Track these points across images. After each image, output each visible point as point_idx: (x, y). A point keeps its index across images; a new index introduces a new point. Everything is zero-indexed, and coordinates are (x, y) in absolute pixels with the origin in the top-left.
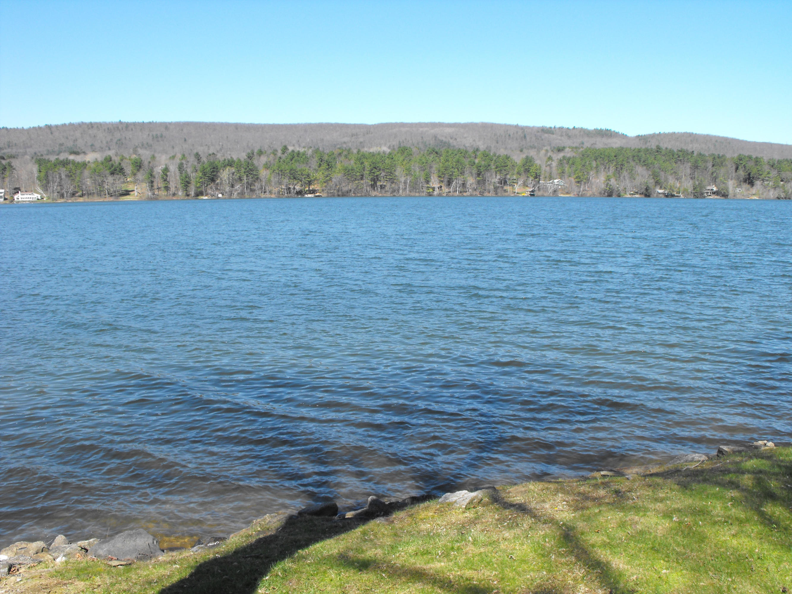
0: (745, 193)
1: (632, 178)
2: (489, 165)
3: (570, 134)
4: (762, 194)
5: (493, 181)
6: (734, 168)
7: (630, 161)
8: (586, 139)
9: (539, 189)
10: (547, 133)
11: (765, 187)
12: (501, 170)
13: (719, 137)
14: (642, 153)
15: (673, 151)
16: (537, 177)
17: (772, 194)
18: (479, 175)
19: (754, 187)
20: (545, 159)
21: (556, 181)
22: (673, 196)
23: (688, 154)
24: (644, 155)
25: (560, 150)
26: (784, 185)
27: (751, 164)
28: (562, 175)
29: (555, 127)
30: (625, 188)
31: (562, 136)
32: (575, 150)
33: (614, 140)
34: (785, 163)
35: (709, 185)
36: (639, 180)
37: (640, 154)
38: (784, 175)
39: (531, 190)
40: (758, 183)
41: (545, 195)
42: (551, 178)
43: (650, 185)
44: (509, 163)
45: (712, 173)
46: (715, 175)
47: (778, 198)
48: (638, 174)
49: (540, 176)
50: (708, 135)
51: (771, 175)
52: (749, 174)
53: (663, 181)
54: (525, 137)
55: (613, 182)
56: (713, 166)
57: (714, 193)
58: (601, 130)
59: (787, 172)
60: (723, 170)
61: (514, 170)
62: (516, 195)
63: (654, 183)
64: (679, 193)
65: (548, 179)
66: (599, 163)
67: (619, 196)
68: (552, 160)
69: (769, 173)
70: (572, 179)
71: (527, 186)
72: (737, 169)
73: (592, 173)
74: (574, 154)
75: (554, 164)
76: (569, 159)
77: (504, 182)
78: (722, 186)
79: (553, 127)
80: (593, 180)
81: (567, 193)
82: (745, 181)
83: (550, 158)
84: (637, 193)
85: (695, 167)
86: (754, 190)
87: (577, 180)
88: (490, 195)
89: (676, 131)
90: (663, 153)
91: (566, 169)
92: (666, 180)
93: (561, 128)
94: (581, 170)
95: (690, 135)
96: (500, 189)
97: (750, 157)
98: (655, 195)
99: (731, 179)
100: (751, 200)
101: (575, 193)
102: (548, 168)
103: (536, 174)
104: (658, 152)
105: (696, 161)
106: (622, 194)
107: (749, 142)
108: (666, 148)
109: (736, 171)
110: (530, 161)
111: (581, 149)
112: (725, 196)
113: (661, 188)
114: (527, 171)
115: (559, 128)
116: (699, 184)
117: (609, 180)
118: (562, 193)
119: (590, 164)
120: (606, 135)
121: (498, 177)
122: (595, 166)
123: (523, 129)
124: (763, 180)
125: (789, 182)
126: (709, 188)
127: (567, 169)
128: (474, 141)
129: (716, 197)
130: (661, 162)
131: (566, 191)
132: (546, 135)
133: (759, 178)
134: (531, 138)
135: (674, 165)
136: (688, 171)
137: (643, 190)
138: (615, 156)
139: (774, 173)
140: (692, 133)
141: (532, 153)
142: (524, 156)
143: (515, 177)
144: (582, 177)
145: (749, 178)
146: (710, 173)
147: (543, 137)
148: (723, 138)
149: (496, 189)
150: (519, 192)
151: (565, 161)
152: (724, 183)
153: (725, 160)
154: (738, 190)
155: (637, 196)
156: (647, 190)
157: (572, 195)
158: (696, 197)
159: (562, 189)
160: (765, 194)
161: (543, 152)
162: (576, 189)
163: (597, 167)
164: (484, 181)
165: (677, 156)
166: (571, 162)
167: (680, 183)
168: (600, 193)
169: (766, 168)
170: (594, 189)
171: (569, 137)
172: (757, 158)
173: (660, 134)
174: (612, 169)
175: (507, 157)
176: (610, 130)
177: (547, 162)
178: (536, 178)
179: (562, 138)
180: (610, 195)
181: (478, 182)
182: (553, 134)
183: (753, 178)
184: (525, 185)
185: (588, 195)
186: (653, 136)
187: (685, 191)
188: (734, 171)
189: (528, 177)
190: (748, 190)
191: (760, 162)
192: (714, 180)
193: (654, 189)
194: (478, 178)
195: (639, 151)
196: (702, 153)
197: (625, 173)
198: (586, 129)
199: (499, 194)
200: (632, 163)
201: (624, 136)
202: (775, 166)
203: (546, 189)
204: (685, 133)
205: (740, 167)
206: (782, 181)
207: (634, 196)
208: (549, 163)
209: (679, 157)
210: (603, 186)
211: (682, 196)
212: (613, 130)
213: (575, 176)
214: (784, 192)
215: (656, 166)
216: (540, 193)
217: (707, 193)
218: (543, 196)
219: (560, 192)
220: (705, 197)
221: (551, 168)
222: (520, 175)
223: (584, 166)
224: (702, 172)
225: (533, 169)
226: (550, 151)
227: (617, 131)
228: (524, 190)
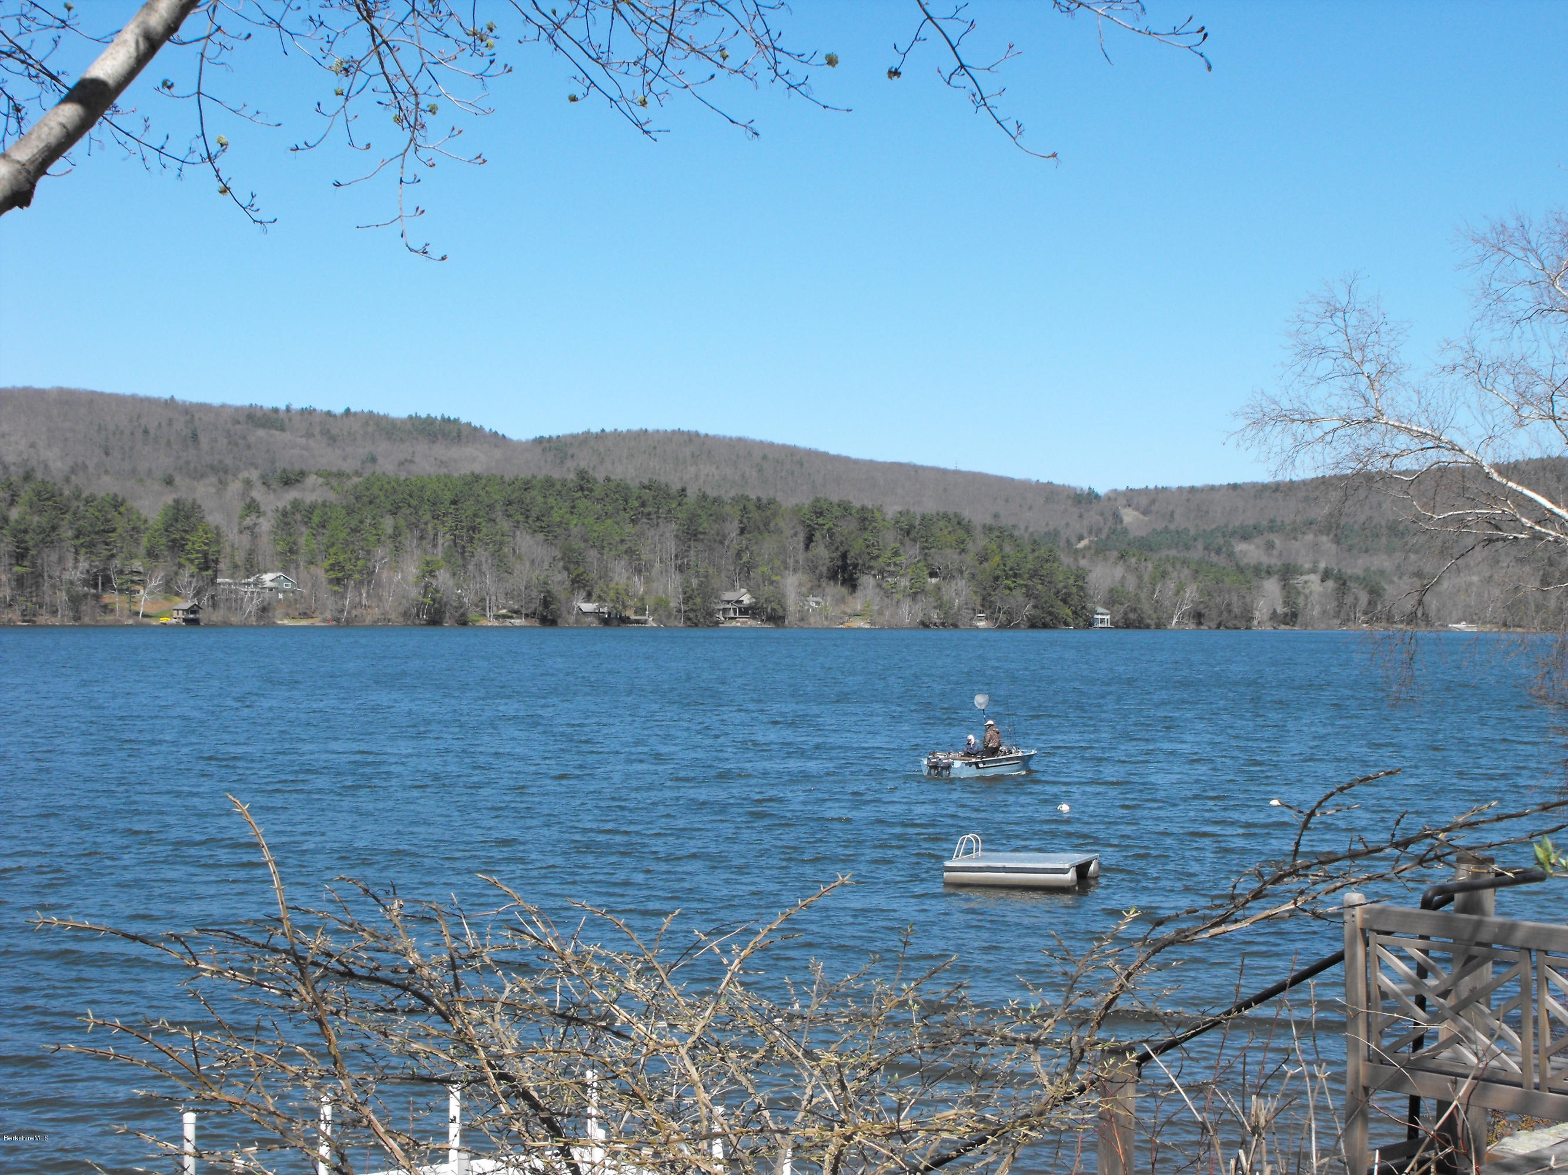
0: (832, 611)
1: (502, 567)
2: (54, 528)
3: (334, 431)
4: (880, 613)
5: (66, 576)
6: (801, 537)
7: (499, 515)
8: (382, 447)
9: (214, 604)
10: (263, 426)
11: (888, 594)
12: (92, 545)
13: (771, 445)
14: (534, 493)
15: (628, 488)
16: (208, 564)
17: (907, 613)
18: (20, 557)
19: (859, 593)
20: (239, 507)
21: (267, 577)
22: (624, 620)
23: (668, 496)
24: (540, 499)
25: (290, 480)
26: (938, 588)
27: (847, 527)
28: (288, 558)
29: (288, 409)
30: (483, 600)
31: (309, 435)
32: (334, 482)
33: (469, 450)
34: (942, 523)
35: (733, 588)
36: (523, 575)
37: (527, 497)
38: (937, 560)
39: (187, 605)
40: (867, 581)
41: (234, 619)
42: (252, 567)
43: (555, 589)
44: (121, 524)
45: (739, 555)
46: (746, 557)
47: (925, 625)
48: (520, 557)
49: (217, 562)
50: (740, 440)
51: (901, 559)
52: (844, 556)
53: (594, 575)
54: (195, 437)
55: (443, 578)
56: (742, 531)
57: (744, 611)
58: (430, 421)
59: (948, 551)
60: (768, 546)
61: (137, 542)
62: (142, 625)
63: (568, 583)
64: (641, 611)
65: (242, 572)
66: (402, 522)
67: (463, 622)
68: (259, 513)
69: (896, 554)
70: (321, 573)
71: (178, 594)
72: (809, 540)
73: (380, 552)
74: (332, 496)
75: (266, 525)
76: (312, 508)
77: (100, 580)
78: (767, 590)
79: (282, 407)
80: (385, 575)
81: (304, 615)
82: (833, 576)
83: (252, 507)
84: (517, 612)
85: (691, 534)
86: (857, 603)
87: (332, 575)
88: (56, 621)
89: (651, 428)
90: (598, 492)
91: (302, 541)
92: (605, 575)
93: (307, 413)
94: (347, 543)
95: (691, 438)
96: (91, 602)
97: (845, 508)
98: (572, 619)
99: (795, 570)
100: (849, 629)
101: (328, 615)
102: (246, 538)
103: (206, 554)
104: (582, 489)
105: (693, 518)
106: (472, 616)
107: (856, 462)
108: (608, 479)
109: (807, 547)
110: (187, 517)
111: (356, 480)
112: (776, 618)
113: (588, 598)
114: (177, 546)
115: (303, 412)
116: (700, 585)
117: (431, 573)
118: (287, 615)
119: (374, 526)
120: (445, 436)
121: (84, 565)
122: (390, 531)
123: (190, 412)
124: (881, 572)
125: (953, 577)
126: (729, 596)
127: (304, 538)
128: (33, 445)
129: (751, 623)
130: (590, 520)
131: (301, 607)
132: (261, 433)
133: (871, 568)
134: (215, 440)
135: (629, 528)
136: (671, 546)
137: (535, 605)
138: (454, 502)
139: (911, 552)
140: (697, 434)
141: (203, 492)
142: (169, 499)
143: (137, 565)
144: (348, 566)
145: (844, 568)
146: (732, 552)
147: (252, 439)
148: (784, 447)
149: (75, 601)
150: (150, 611)
151: (298, 517)
152: (772, 583)
153: (775, 514)
154: (812, 602)
155: (517, 622)
156: (546, 603)
157: (317, 622)
158: (692, 623)
159: (289, 604)
160: (887, 613)
161: (235, 487)
162: (330, 603)
163: (396, 535)
164: (37, 576)
165: (636, 504)
166: (316, 519)
167: (648, 581)
168: (405, 614)
169: (890, 538)
170: (389, 601)
171: (332, 439)
172: (863, 509)
173: (602, 435)
174: (444, 541)
175: (117, 504)
176: (456, 421)
177: (242, 517)
178: (205, 566)
179: (311, 442)
180: (435, 621)
181: (20, 581)
182: (283, 429)
183: (855, 566)
184: (169, 589)
185: (369, 620)
186: (585, 440)
187: (660, 605)
188: (802, 546)
189: (181, 566)
190: (842, 600)
191: (874, 520)
192: (745, 571)
193: (569, 600)
194: (17, 569)
195: (527, 486)
196: (712, 493)
197: (482, 554)
198: (386, 417)
199: (86, 620)
200: (505, 525)
201: (497, 440)
202: (913, 534)
203: (235, 603)
204: (679, 433)
205: (818, 535)
206: (933, 574)
207: (508, 622)
208: (248, 521)
209: (643, 505)
210: (414, 593)
211: (651, 623)
212: (464, 420)
213: (326, 564)
214: (940, 607)
215: (575, 531)
216: (217, 616)
217: (725, 610)
218: (226, 624)
219: (279, 612)
220: (717, 623)
221: (254, 536)
222: (157, 557)
223: (355, 531)
224: (711, 549)
225: (195, 541)
226: (258, 484)
227: (476, 423)
228: (166, 605)
